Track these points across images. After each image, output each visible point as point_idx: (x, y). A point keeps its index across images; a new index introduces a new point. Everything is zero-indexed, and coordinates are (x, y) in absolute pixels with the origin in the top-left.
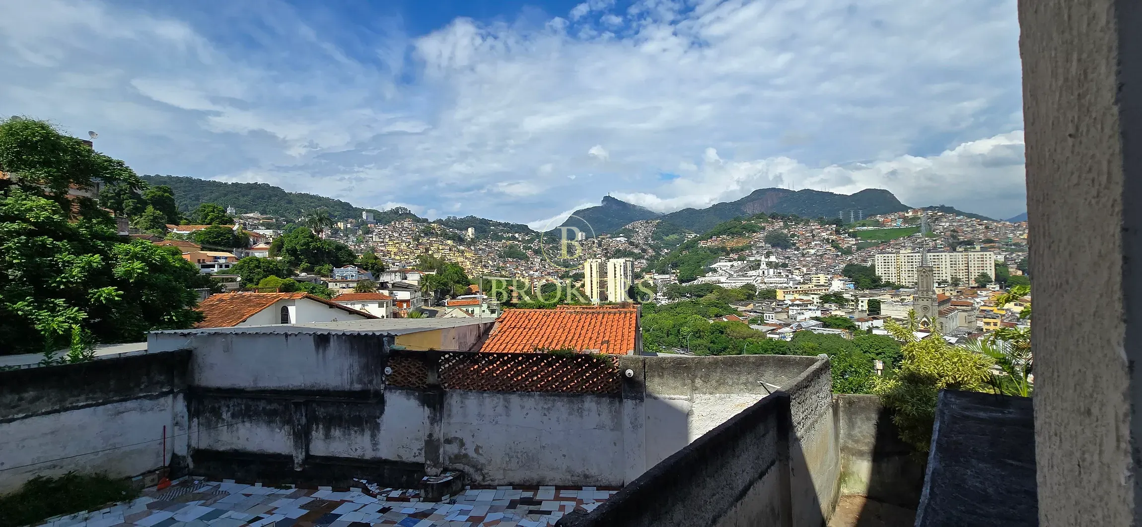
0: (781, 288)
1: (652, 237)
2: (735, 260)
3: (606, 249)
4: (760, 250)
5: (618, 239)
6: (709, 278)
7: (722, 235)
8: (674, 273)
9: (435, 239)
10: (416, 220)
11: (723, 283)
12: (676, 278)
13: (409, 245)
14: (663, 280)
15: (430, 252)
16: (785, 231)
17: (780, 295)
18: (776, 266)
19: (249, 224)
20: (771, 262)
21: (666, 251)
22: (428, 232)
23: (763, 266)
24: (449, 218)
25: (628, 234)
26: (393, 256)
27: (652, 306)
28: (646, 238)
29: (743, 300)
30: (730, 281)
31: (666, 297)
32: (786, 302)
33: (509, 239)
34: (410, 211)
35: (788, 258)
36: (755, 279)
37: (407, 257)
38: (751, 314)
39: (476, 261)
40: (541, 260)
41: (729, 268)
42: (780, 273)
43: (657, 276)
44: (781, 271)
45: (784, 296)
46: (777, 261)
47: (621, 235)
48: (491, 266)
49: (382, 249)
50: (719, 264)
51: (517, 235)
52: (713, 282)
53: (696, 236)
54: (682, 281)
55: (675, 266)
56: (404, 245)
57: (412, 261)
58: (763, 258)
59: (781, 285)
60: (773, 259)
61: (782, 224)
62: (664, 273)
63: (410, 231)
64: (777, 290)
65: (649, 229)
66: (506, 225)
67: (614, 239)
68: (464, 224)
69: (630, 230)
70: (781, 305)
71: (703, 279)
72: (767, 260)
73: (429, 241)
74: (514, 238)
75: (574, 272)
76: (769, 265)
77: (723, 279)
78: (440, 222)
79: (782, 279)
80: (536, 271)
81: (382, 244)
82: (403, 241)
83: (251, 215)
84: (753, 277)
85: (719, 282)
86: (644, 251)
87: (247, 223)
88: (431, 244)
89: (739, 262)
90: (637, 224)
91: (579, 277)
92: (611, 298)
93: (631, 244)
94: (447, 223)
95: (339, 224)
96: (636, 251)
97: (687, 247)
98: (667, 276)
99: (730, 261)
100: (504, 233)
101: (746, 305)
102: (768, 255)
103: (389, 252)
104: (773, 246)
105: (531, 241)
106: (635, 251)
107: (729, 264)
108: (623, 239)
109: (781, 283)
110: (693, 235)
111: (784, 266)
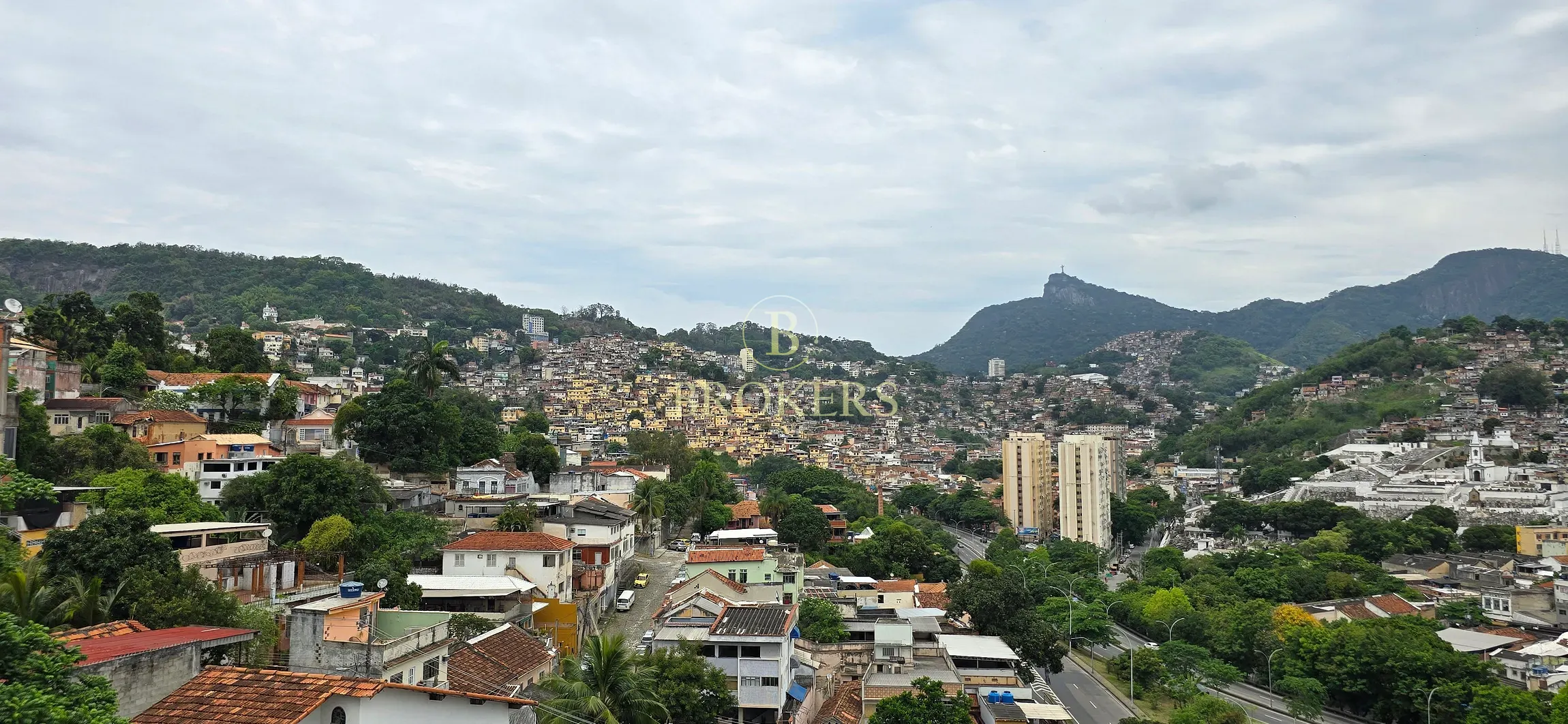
0: (1531, 522)
1: (1170, 372)
2: (1394, 439)
3: (1055, 401)
4: (1468, 415)
5: (1086, 377)
6: (1323, 482)
7: (1357, 372)
8: (1227, 466)
9: (669, 377)
10: (633, 333)
11: (1362, 499)
12: (1236, 480)
13: (614, 390)
14: (1202, 484)
15: (660, 405)
16: (1536, 366)
17: (1526, 541)
18: (1513, 458)
19: (301, 344)
20: (1498, 449)
21: (1208, 407)
22: (653, 361)
23: (1476, 459)
24: (700, 326)
25: (1110, 363)
26: (580, 413)
27: (1169, 558)
28: (1156, 374)
29: (1419, 551)
30: (1382, 496)
31: (1208, 530)
32: (1543, 562)
33: (826, 374)
34: (618, 312)
35: (1548, 437)
36: (1453, 492)
37: (608, 415)
38: (1445, 591)
39: (756, 427)
40: (901, 424)
41: (1377, 459)
42: (1525, 478)
43: (1182, 471)
44: (1529, 472)
45: (1540, 547)
46: (1516, 447)
47: (1093, 366)
48: (789, 439)
49: (561, 396)
50: (1349, 447)
51: (846, 366)
52: (1334, 495)
53: (1285, 372)
54: (1250, 487)
55: (1232, 447)
56: (605, 388)
57: (619, 424)
58: (1475, 437)
59: (1530, 511)
60: (1503, 438)
61: (1526, 346)
62: (1203, 464)
63: (617, 357)
64: (1518, 528)
65: (1165, 351)
66: (824, 341)
67: (1074, 377)
68: (727, 340)
69: (1115, 356)
70: (1530, 570)
71: (1306, 485)
72: (1486, 441)
73: (656, 381)
74: (838, 373)
75: (978, 453)
76: (1497, 456)
77: (1363, 488)
78: (679, 336)
79: (1532, 496)
80: (890, 452)
81: (561, 387)
82: (603, 381)
83: (307, 323)
84: (1448, 487)
85: (1352, 496)
86: (1150, 406)
87: (298, 341)
88: (662, 386)
89: (1408, 446)
90: (1131, 340)
91: (992, 469)
92: (1068, 531)
93: (1118, 388)
94: (697, 339)
95: (475, 340)
96: (1131, 407)
97: (1265, 401)
98: (1212, 472)
99: (1382, 441)
100: (819, 359)
101: (1428, 566)
102: (1489, 428)
103: (573, 404)
104: (1503, 403)
105: (880, 378)
106: (1127, 407)
107: (1380, 449)
108: (1099, 378)
109: (1528, 506)
110: (1280, 368)
111: (1538, 458)
